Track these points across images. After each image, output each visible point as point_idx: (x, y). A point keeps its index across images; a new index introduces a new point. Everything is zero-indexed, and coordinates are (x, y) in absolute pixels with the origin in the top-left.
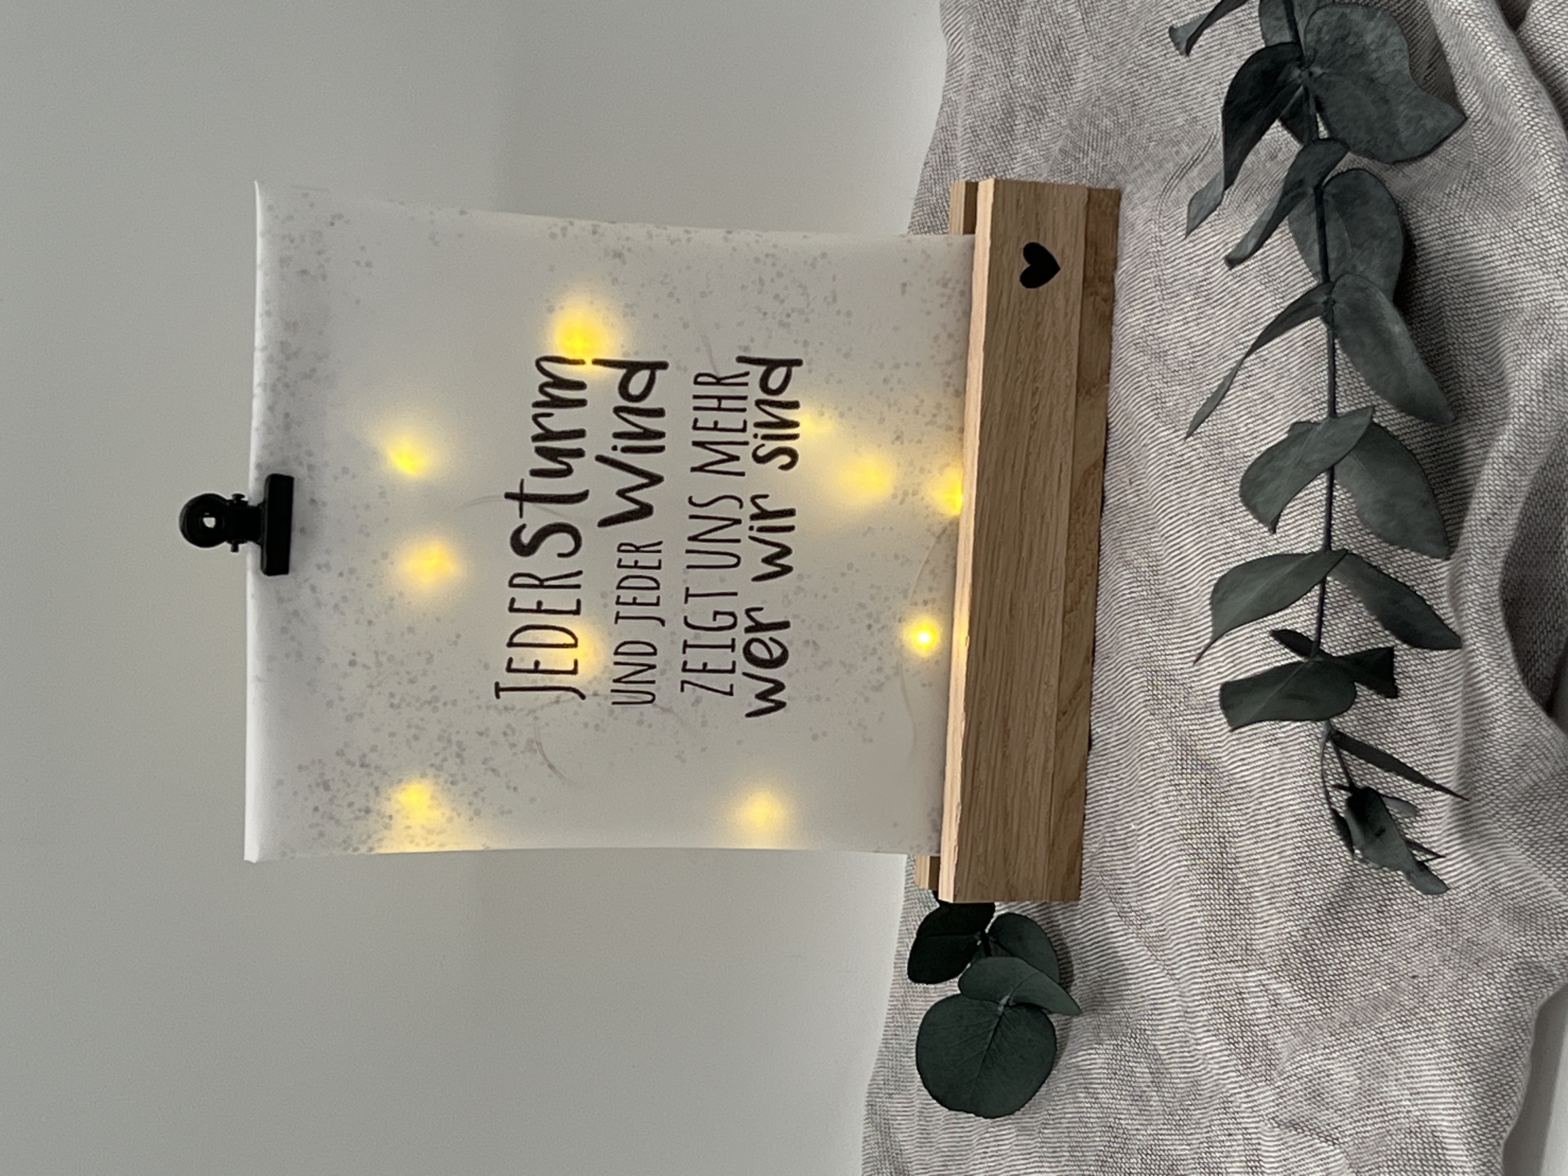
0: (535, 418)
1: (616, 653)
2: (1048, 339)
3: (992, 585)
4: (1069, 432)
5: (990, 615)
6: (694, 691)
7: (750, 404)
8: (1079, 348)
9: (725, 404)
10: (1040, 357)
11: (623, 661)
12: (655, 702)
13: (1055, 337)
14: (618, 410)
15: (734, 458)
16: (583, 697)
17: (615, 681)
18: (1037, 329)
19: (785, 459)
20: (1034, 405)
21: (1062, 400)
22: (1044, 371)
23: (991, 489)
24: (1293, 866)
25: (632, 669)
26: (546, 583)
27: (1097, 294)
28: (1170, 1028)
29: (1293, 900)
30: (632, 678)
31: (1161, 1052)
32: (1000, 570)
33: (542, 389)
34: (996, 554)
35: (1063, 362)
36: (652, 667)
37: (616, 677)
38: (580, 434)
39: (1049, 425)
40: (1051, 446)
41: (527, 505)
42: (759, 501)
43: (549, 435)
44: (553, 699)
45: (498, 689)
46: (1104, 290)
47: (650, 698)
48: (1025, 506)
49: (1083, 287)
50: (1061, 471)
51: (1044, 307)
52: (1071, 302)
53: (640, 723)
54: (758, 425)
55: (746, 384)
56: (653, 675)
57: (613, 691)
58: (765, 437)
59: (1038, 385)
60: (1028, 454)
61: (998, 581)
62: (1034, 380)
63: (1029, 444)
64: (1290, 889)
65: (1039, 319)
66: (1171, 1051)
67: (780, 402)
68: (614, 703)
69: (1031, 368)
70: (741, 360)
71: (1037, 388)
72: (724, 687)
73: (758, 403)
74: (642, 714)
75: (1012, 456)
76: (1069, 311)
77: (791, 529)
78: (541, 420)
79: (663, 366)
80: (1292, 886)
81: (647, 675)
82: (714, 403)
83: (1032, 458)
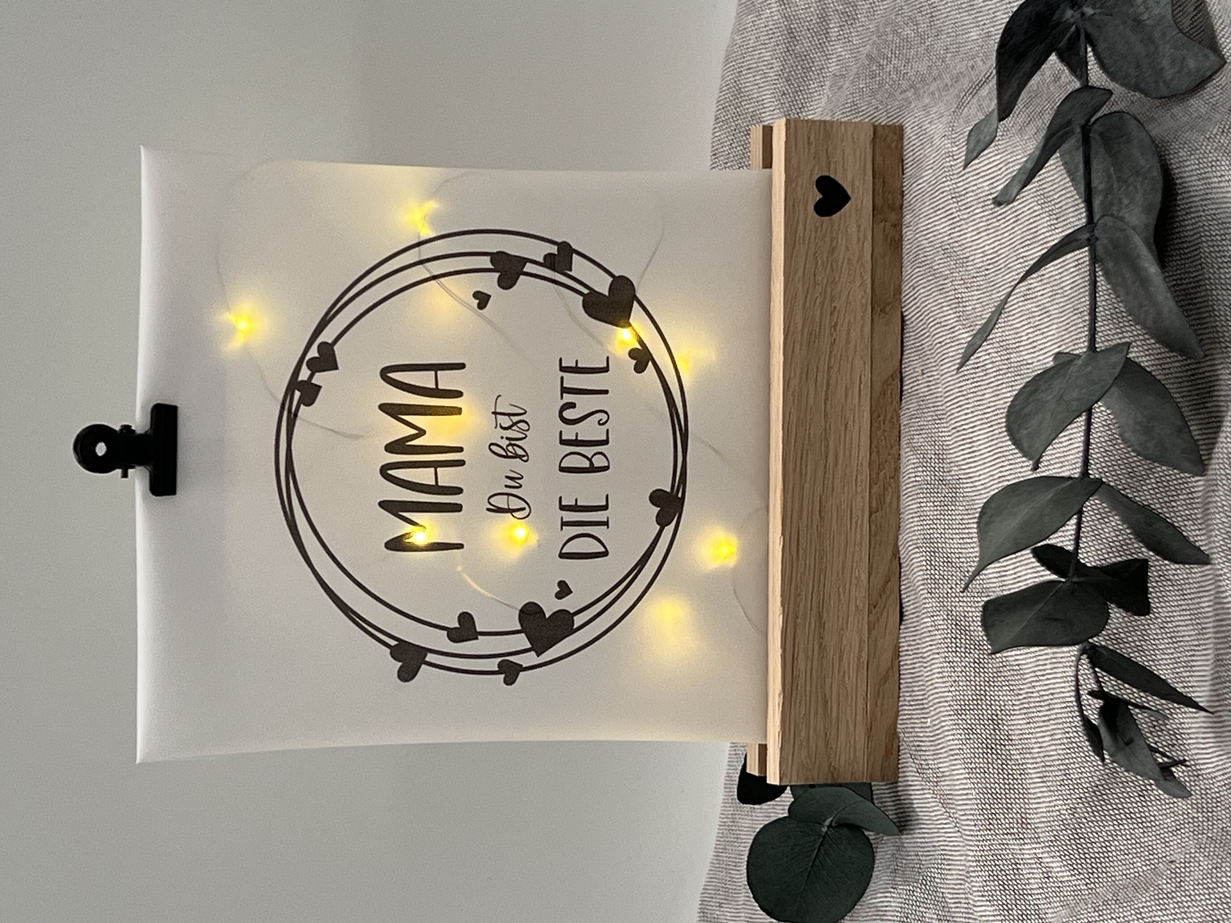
2: (843, 262)
3: (802, 488)
4: (867, 348)
5: (800, 516)
8: (872, 269)
10: (837, 279)
13: (849, 259)
18: (832, 253)
20: (833, 323)
21: (859, 318)
22: (841, 291)
24: (1063, 749)
27: (886, 221)
28: (957, 879)
29: (1063, 780)
31: (948, 900)
32: (808, 475)
35: (858, 284)
39: (848, 342)
40: (850, 360)
46: (893, 217)
48: (829, 415)
49: (873, 216)
50: (861, 383)
51: (837, 233)
52: (862, 228)
59: (835, 304)
61: (807, 485)
62: (832, 300)
63: (830, 360)
64: (1060, 770)
65: (834, 243)
66: (957, 901)
69: (829, 289)
71: (835, 307)
75: (815, 370)
76: (861, 236)
80: (1061, 767)
83: (833, 372)
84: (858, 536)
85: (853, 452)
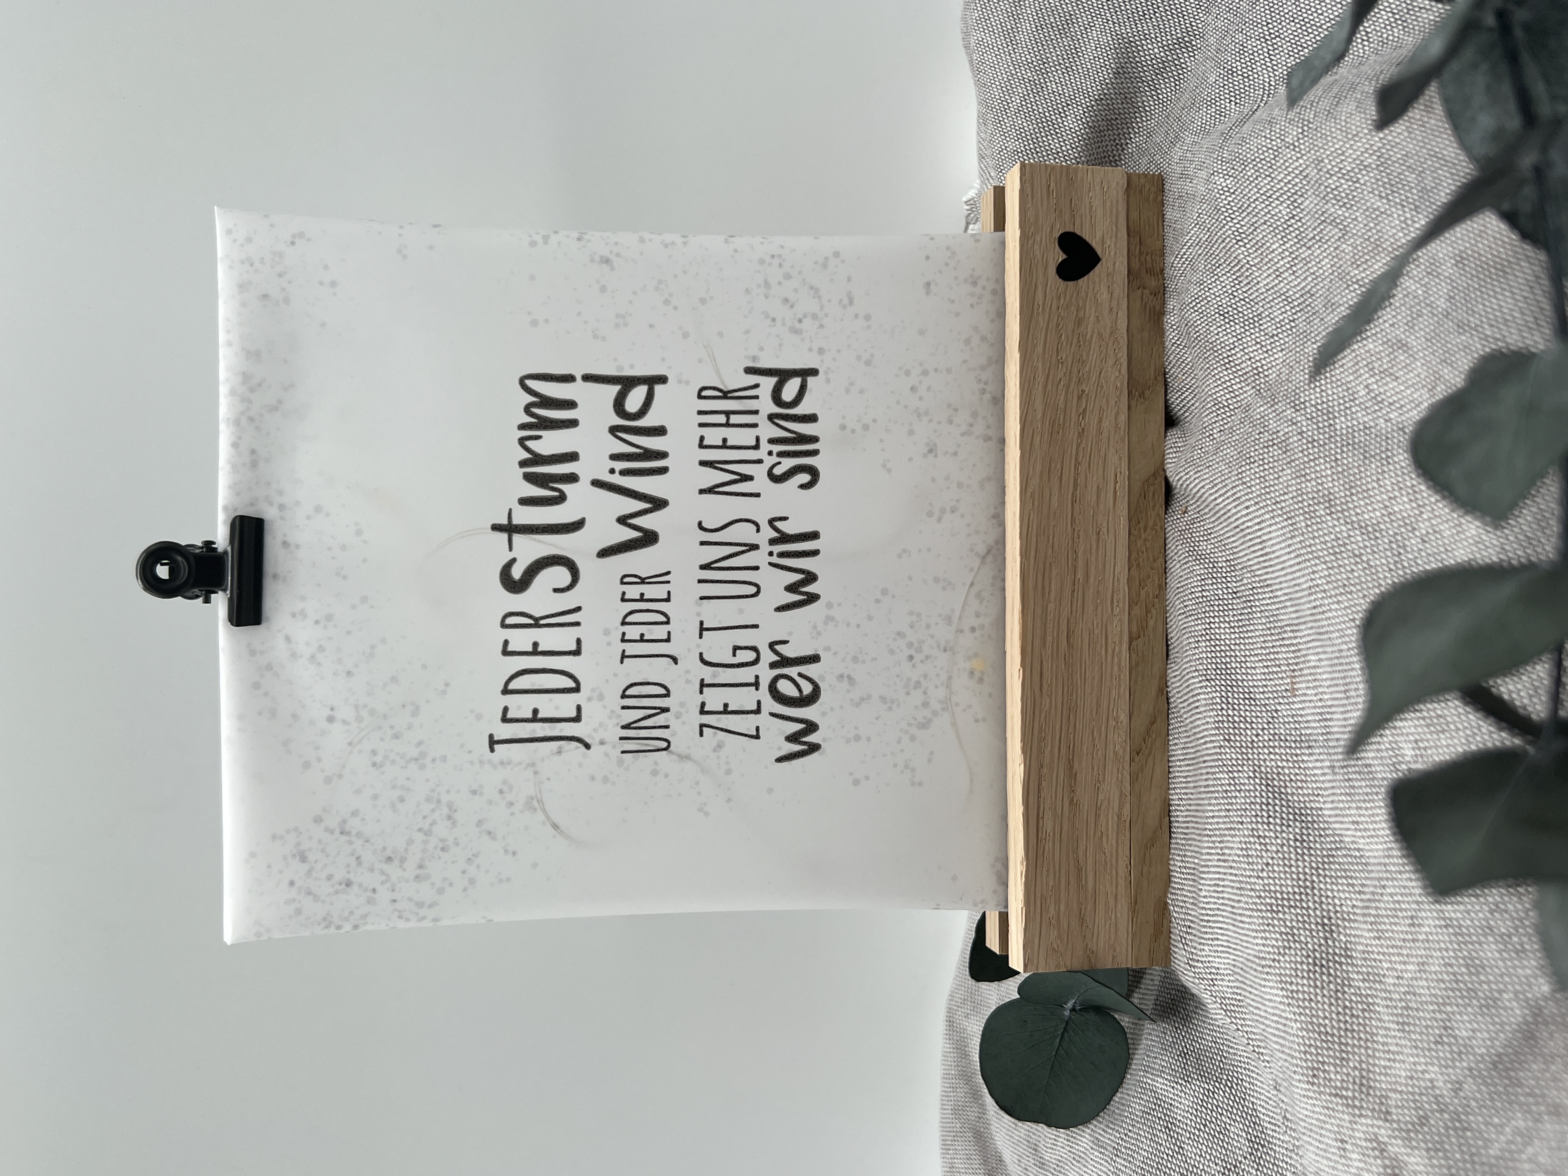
0: (522, 441)
1: (624, 696)
2: (1092, 337)
4: (1123, 440)
5: (1044, 644)
6: (715, 734)
7: (761, 419)
8: (1128, 345)
9: (734, 419)
10: (1084, 358)
11: (631, 705)
12: (671, 748)
13: (1100, 334)
14: (614, 430)
15: (749, 478)
16: (587, 746)
17: (623, 727)
18: (1079, 325)
19: (805, 478)
20: (1081, 411)
21: (1112, 403)
22: (1090, 371)
23: (1036, 503)
25: (642, 713)
26: (542, 622)
27: (1145, 288)
30: (642, 724)
32: (1053, 594)
33: (527, 409)
34: (1047, 575)
35: (1111, 362)
36: (665, 710)
37: (624, 723)
38: (572, 457)
39: (1099, 432)
40: (1102, 454)
41: (516, 538)
42: (778, 524)
43: (538, 459)
44: (555, 750)
45: (493, 742)
47: (665, 744)
48: (1077, 521)
49: (1129, 282)
50: (1116, 482)
51: (1085, 303)
52: (1115, 296)
53: (655, 773)
54: (772, 441)
55: (757, 397)
56: (667, 719)
57: (621, 739)
58: (781, 454)
59: (1083, 387)
60: (1077, 464)
61: (1051, 606)
62: (1079, 382)
63: (1077, 454)
65: (1081, 313)
67: (795, 416)
68: (623, 752)
69: (1075, 371)
70: (749, 371)
71: (1083, 391)
72: (748, 729)
73: (771, 417)
74: (656, 763)
75: (1059, 466)
76: (1114, 304)
77: (815, 553)
78: (530, 444)
79: (662, 380)
81: (660, 720)
82: (722, 419)
83: (1082, 471)
84: (1116, 668)
85: (1107, 566)
